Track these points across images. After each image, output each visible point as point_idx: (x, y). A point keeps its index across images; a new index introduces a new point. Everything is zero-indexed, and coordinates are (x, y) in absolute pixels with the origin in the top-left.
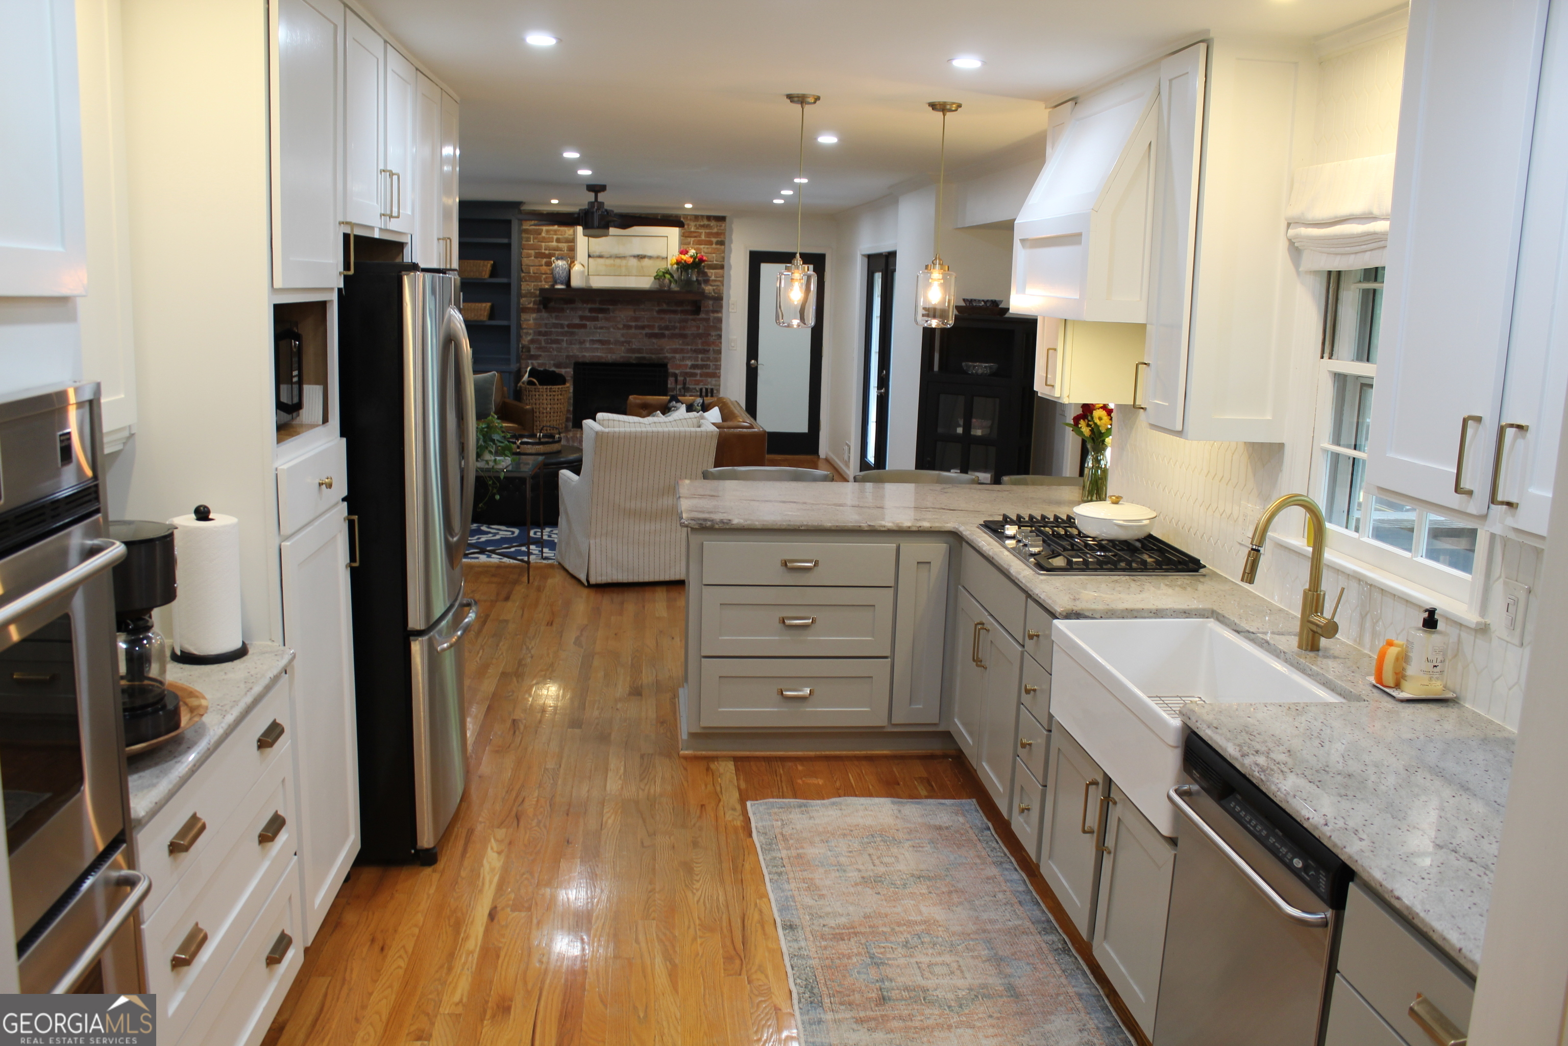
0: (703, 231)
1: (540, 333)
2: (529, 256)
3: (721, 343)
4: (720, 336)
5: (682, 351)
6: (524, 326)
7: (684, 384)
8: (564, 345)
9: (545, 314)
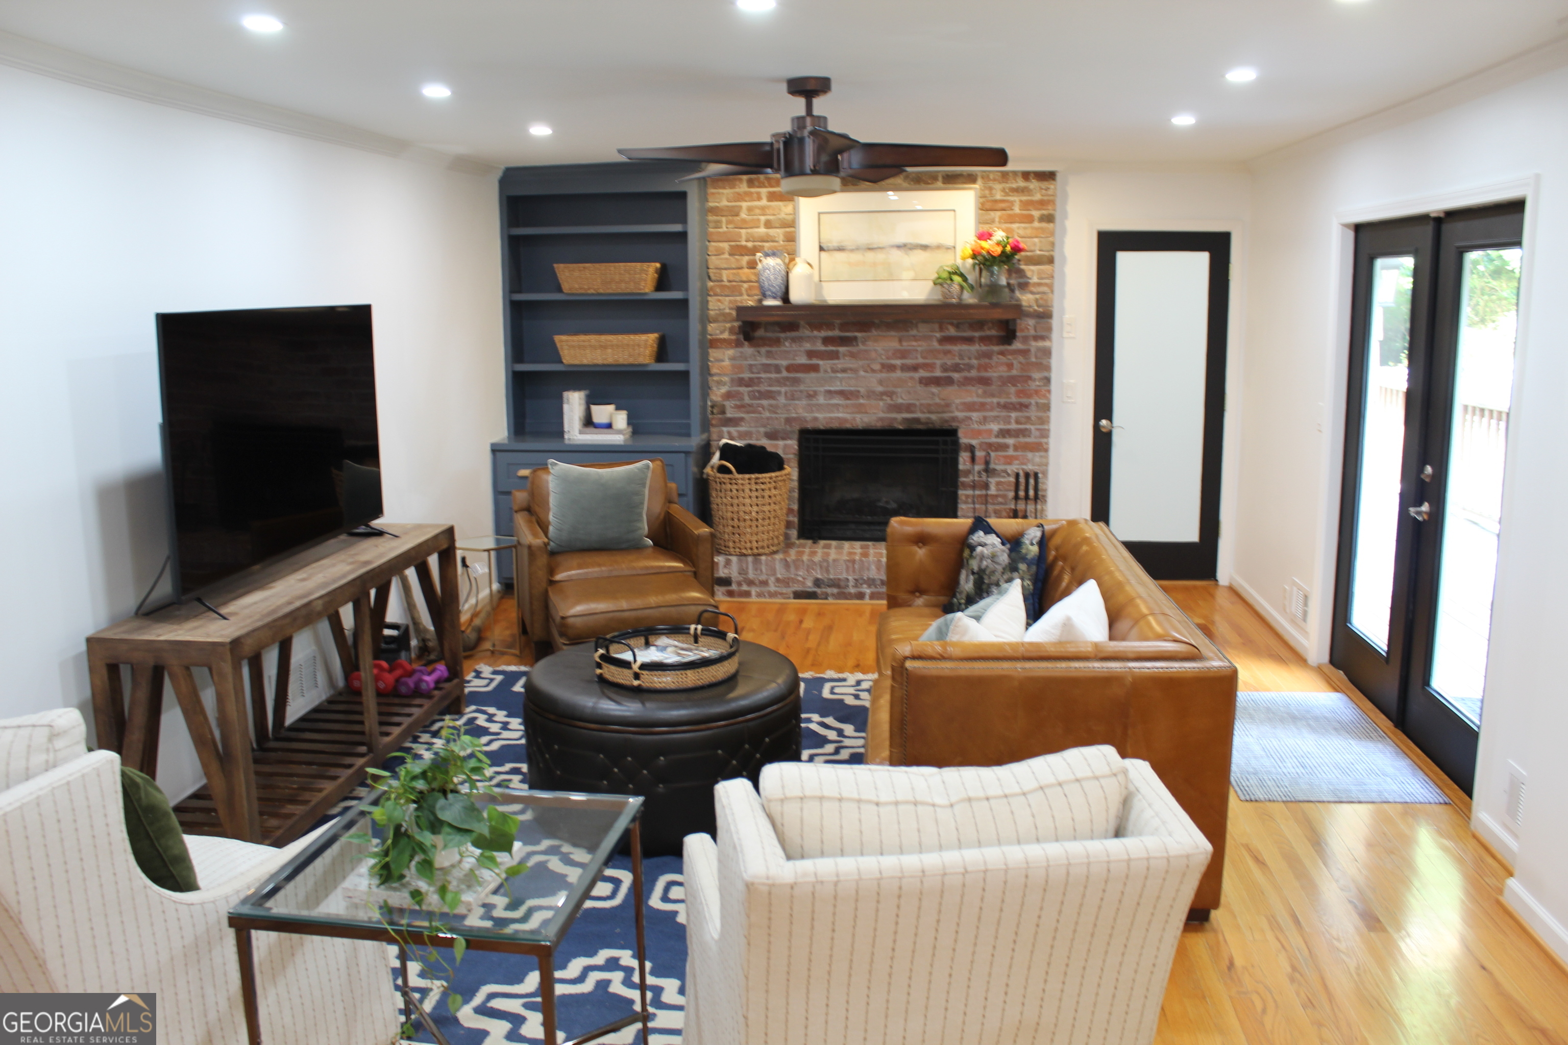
0: (1016, 199)
1: (741, 382)
2: (719, 253)
3: (1049, 391)
4: (1048, 380)
5: (982, 407)
6: (714, 370)
7: (987, 463)
8: (782, 400)
9: (748, 350)
